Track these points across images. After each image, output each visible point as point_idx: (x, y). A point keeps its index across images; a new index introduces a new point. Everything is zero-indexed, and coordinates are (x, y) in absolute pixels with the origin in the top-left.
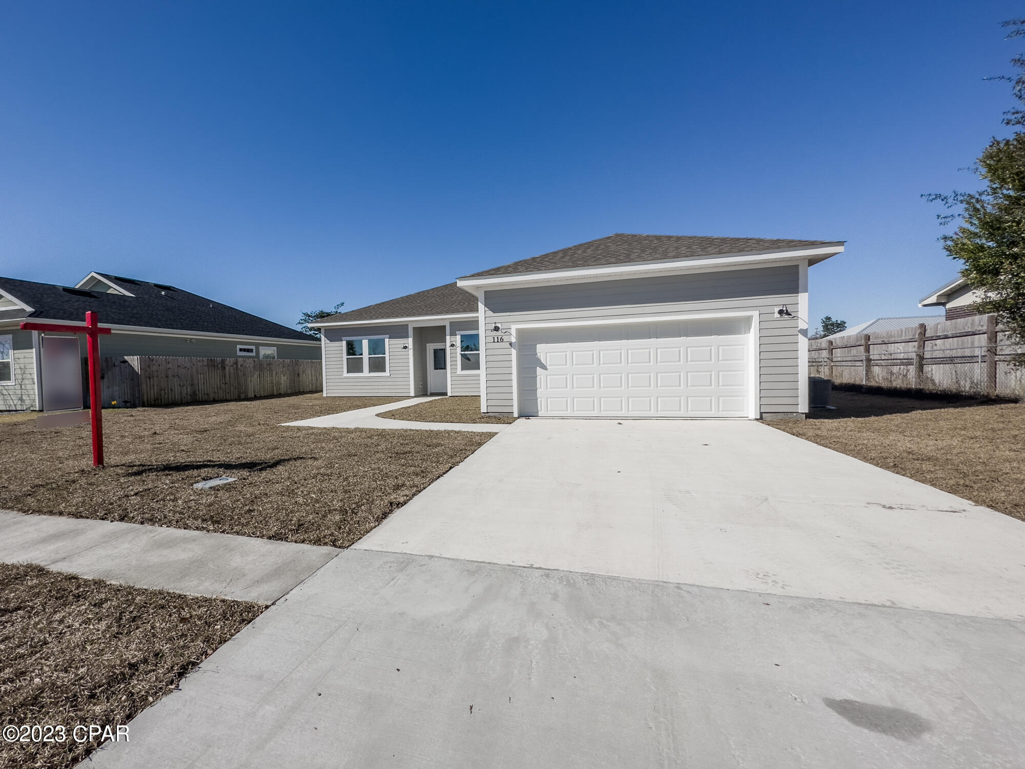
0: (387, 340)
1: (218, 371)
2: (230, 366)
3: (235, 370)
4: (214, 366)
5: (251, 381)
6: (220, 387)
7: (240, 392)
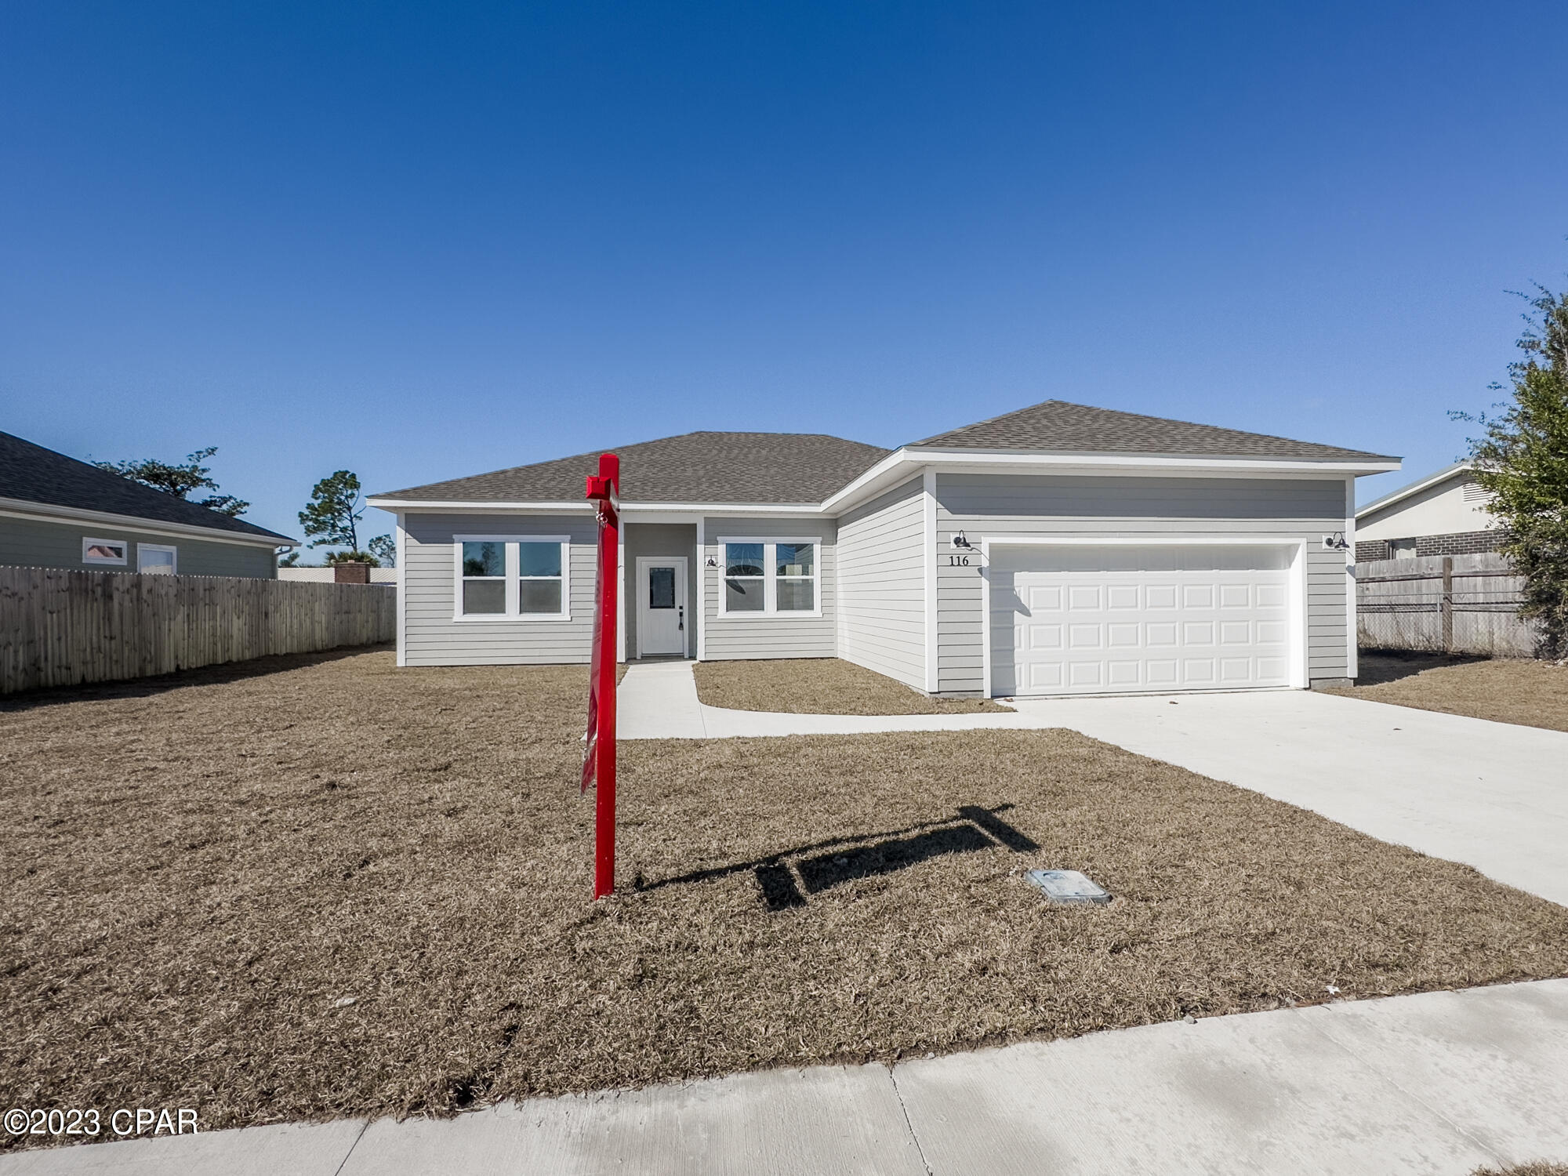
0: (565, 548)
1: (95, 604)
2: (123, 592)
3: (135, 603)
4: (86, 591)
5: (170, 630)
6: (99, 648)
7: (145, 659)
